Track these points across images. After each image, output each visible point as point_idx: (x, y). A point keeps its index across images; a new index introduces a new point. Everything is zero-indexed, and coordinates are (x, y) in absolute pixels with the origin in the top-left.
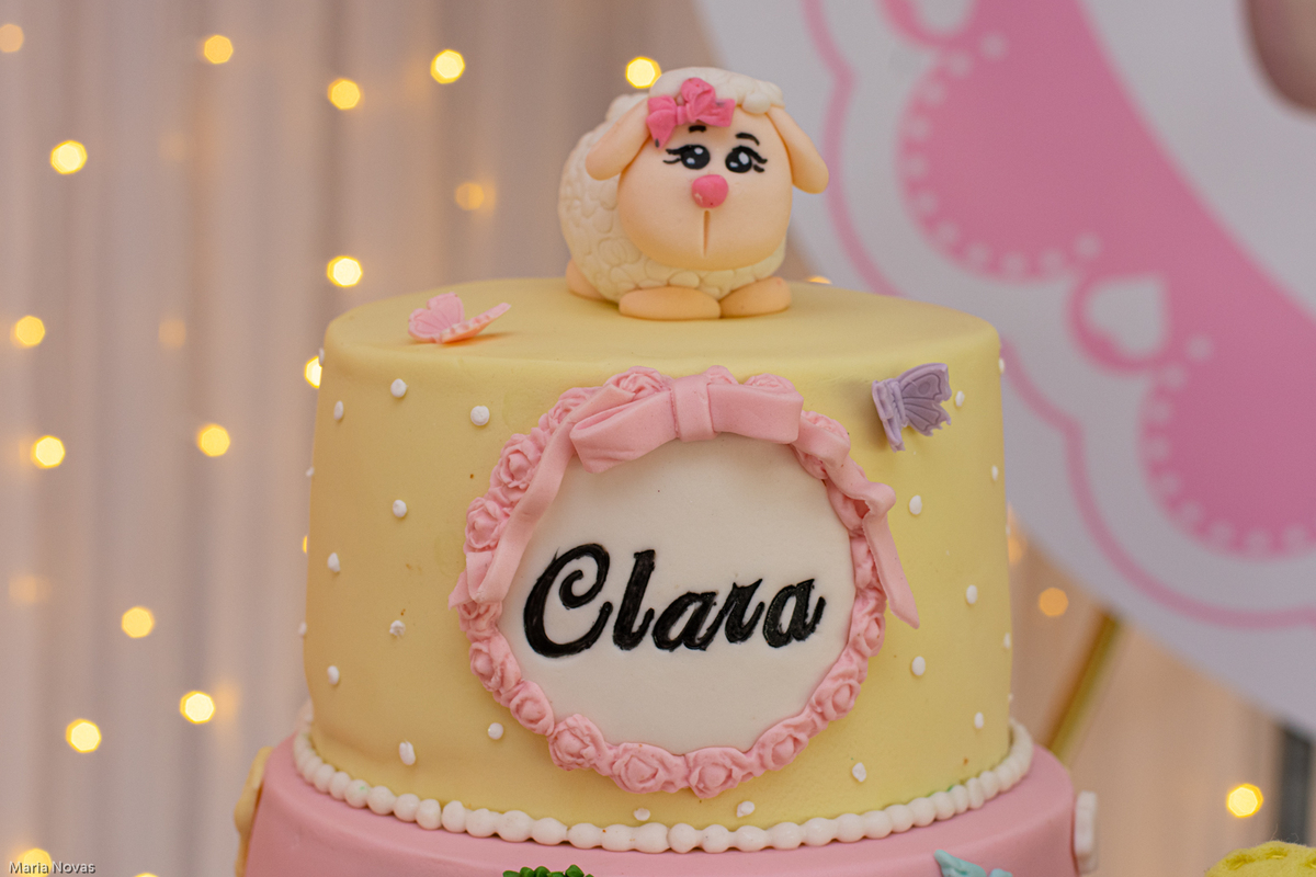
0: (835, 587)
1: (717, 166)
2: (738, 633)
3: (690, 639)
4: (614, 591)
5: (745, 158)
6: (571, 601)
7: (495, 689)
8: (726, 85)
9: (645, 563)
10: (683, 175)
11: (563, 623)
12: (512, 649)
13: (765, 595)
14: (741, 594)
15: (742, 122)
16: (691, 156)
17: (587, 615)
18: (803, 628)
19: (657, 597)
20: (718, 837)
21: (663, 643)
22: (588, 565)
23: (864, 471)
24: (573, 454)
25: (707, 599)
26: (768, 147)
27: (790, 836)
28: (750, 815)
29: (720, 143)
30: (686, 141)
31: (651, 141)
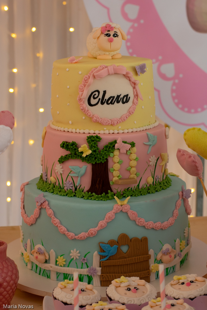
0: (131, 95)
1: (112, 36)
2: (118, 102)
3: (111, 103)
4: (101, 96)
5: (116, 35)
6: (94, 98)
9: (105, 92)
10: (107, 38)
11: (93, 101)
13: (122, 96)
14: (118, 96)
15: (115, 30)
16: (108, 35)
17: (97, 100)
18: (127, 101)
19: (107, 97)
20: (116, 131)
21: (108, 104)
22: (97, 93)
23: (134, 78)
24: (94, 77)
25: (114, 97)
26: (119, 33)
27: (126, 131)
28: (120, 128)
29: (112, 33)
30: (107, 32)
31: (102, 33)
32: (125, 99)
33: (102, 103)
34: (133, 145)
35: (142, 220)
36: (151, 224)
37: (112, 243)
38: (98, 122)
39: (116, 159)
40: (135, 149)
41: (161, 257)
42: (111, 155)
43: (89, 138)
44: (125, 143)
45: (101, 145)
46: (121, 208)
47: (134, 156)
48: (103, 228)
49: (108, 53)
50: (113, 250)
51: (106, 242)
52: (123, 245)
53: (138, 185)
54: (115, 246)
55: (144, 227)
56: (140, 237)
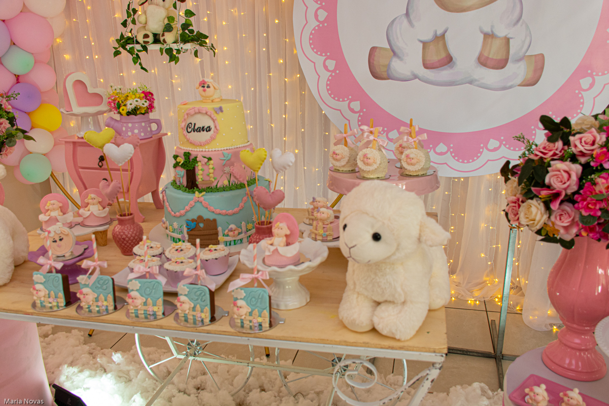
0: (212, 127)
1: (206, 88)
2: (203, 131)
3: (199, 131)
4: (193, 127)
5: (208, 87)
6: (190, 128)
7: (185, 136)
8: (206, 80)
9: (195, 124)
10: (202, 88)
11: (189, 130)
12: (185, 132)
13: (206, 127)
14: (203, 127)
15: (208, 83)
16: (203, 87)
17: (191, 129)
18: (209, 130)
19: (196, 128)
20: (204, 150)
21: (197, 132)
22: (190, 125)
23: (215, 116)
24: (187, 114)
25: (200, 128)
26: (211, 85)
27: (210, 150)
28: (207, 148)
29: (206, 86)
30: (203, 85)
31: (200, 86)
32: (209, 129)
33: (194, 131)
34: (210, 159)
35: (212, 208)
36: (218, 211)
37: (193, 220)
38: (192, 143)
39: (200, 168)
40: (212, 162)
41: (228, 232)
42: (197, 165)
43: (185, 153)
44: (205, 157)
45: (192, 157)
46: (198, 199)
47: (211, 166)
48: (187, 211)
49: (208, 98)
50: (193, 225)
51: (190, 220)
52: (201, 222)
53: (217, 186)
54: (195, 223)
55: (213, 212)
56: (211, 218)
